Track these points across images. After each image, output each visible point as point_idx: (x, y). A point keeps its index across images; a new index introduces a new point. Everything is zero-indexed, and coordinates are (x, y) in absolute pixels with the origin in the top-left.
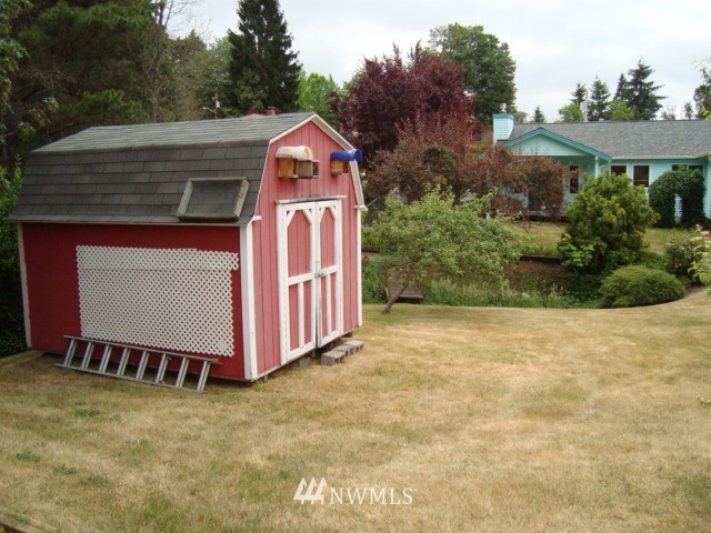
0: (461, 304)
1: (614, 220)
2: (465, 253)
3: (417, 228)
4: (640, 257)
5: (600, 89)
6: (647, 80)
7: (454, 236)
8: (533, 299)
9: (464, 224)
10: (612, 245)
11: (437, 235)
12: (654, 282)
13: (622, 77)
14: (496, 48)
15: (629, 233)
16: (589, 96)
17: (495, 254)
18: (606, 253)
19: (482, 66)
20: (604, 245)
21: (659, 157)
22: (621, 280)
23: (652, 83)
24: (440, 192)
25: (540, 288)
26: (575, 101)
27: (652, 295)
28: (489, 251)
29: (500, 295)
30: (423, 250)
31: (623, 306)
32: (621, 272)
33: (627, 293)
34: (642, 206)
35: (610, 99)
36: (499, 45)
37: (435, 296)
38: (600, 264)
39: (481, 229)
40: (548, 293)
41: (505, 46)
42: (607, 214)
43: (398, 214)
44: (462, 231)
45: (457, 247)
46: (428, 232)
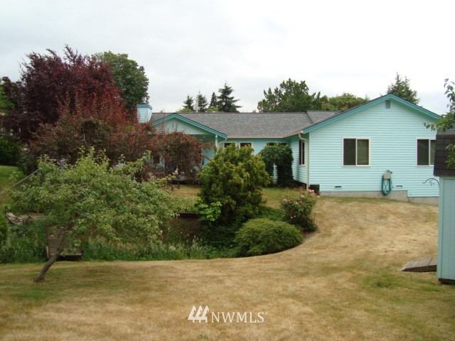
0: (117, 258)
1: (242, 182)
2: (122, 217)
3: (70, 191)
4: (262, 212)
5: (201, 100)
6: (230, 96)
7: (109, 199)
8: (179, 251)
9: (120, 187)
10: (240, 202)
11: (91, 199)
12: (280, 232)
13: (214, 94)
14: (136, 69)
15: (252, 192)
16: (195, 104)
17: (153, 217)
18: (236, 209)
19: (127, 80)
20: (234, 202)
21: (258, 137)
22: (253, 231)
23: (233, 98)
24: (95, 156)
25: (184, 240)
26: (186, 107)
27: (279, 243)
28: (146, 214)
29: (150, 248)
30: (77, 216)
31: (257, 254)
32: (251, 224)
33: (259, 243)
34: (261, 171)
35: (207, 107)
36: (138, 68)
37: (92, 252)
38: (231, 218)
39: (138, 191)
40: (191, 244)
41: (142, 69)
42: (236, 177)
43: (49, 177)
44: (117, 195)
45: (113, 211)
46: (82, 196)
